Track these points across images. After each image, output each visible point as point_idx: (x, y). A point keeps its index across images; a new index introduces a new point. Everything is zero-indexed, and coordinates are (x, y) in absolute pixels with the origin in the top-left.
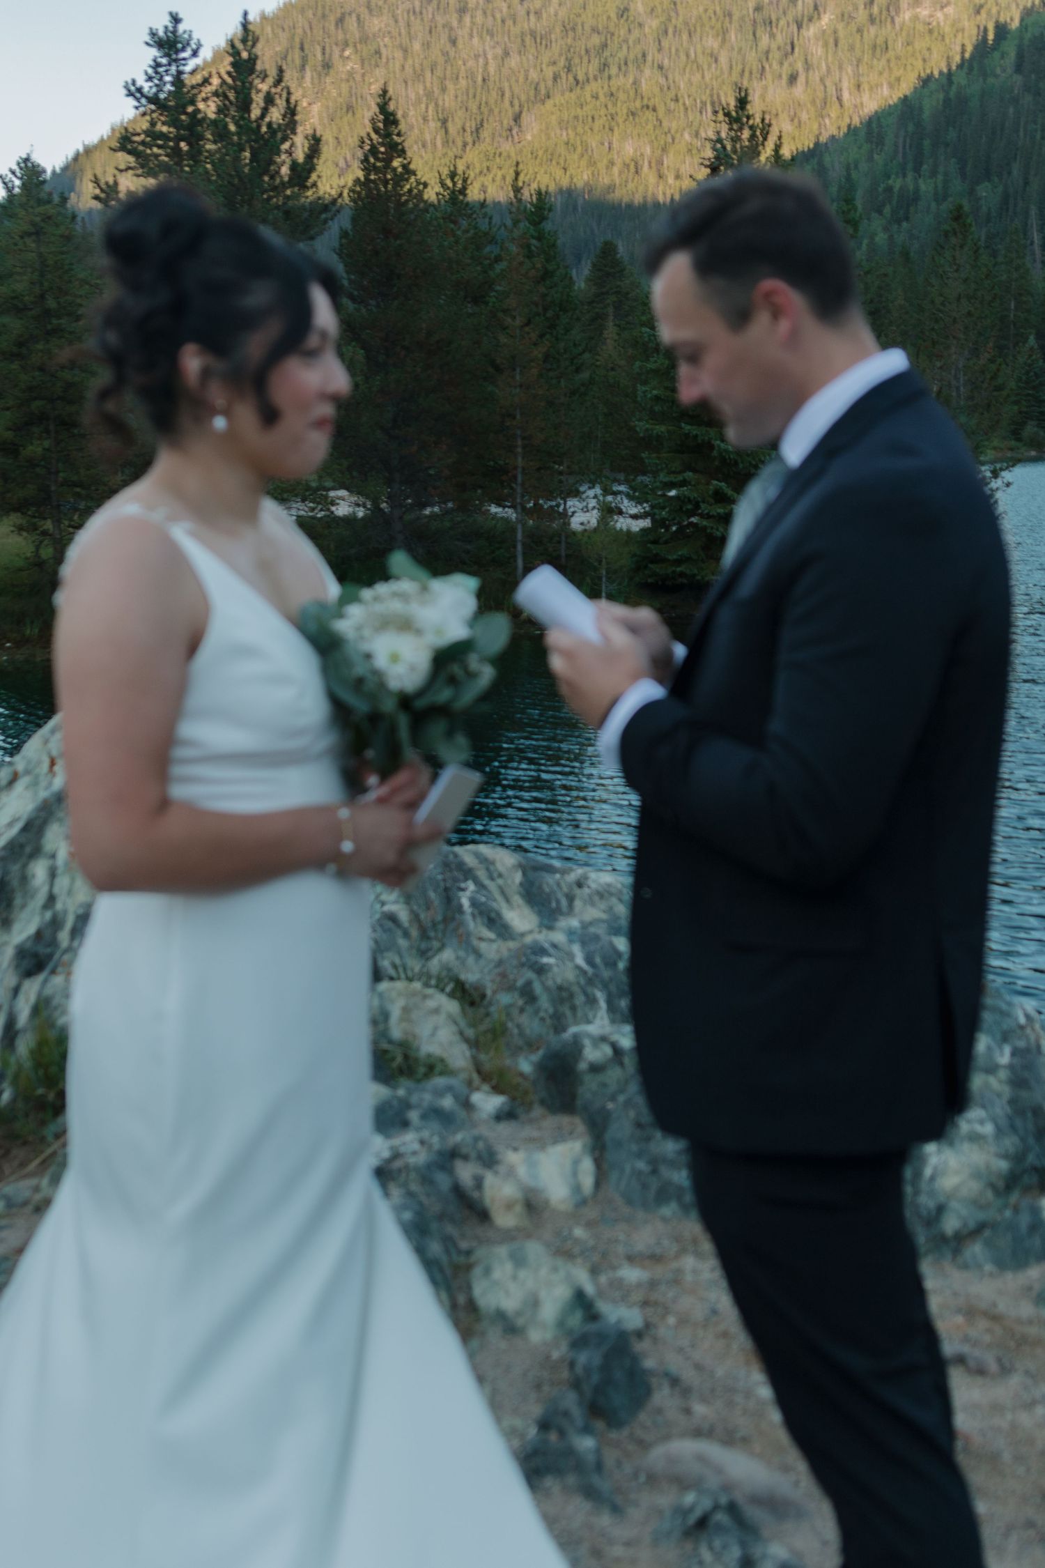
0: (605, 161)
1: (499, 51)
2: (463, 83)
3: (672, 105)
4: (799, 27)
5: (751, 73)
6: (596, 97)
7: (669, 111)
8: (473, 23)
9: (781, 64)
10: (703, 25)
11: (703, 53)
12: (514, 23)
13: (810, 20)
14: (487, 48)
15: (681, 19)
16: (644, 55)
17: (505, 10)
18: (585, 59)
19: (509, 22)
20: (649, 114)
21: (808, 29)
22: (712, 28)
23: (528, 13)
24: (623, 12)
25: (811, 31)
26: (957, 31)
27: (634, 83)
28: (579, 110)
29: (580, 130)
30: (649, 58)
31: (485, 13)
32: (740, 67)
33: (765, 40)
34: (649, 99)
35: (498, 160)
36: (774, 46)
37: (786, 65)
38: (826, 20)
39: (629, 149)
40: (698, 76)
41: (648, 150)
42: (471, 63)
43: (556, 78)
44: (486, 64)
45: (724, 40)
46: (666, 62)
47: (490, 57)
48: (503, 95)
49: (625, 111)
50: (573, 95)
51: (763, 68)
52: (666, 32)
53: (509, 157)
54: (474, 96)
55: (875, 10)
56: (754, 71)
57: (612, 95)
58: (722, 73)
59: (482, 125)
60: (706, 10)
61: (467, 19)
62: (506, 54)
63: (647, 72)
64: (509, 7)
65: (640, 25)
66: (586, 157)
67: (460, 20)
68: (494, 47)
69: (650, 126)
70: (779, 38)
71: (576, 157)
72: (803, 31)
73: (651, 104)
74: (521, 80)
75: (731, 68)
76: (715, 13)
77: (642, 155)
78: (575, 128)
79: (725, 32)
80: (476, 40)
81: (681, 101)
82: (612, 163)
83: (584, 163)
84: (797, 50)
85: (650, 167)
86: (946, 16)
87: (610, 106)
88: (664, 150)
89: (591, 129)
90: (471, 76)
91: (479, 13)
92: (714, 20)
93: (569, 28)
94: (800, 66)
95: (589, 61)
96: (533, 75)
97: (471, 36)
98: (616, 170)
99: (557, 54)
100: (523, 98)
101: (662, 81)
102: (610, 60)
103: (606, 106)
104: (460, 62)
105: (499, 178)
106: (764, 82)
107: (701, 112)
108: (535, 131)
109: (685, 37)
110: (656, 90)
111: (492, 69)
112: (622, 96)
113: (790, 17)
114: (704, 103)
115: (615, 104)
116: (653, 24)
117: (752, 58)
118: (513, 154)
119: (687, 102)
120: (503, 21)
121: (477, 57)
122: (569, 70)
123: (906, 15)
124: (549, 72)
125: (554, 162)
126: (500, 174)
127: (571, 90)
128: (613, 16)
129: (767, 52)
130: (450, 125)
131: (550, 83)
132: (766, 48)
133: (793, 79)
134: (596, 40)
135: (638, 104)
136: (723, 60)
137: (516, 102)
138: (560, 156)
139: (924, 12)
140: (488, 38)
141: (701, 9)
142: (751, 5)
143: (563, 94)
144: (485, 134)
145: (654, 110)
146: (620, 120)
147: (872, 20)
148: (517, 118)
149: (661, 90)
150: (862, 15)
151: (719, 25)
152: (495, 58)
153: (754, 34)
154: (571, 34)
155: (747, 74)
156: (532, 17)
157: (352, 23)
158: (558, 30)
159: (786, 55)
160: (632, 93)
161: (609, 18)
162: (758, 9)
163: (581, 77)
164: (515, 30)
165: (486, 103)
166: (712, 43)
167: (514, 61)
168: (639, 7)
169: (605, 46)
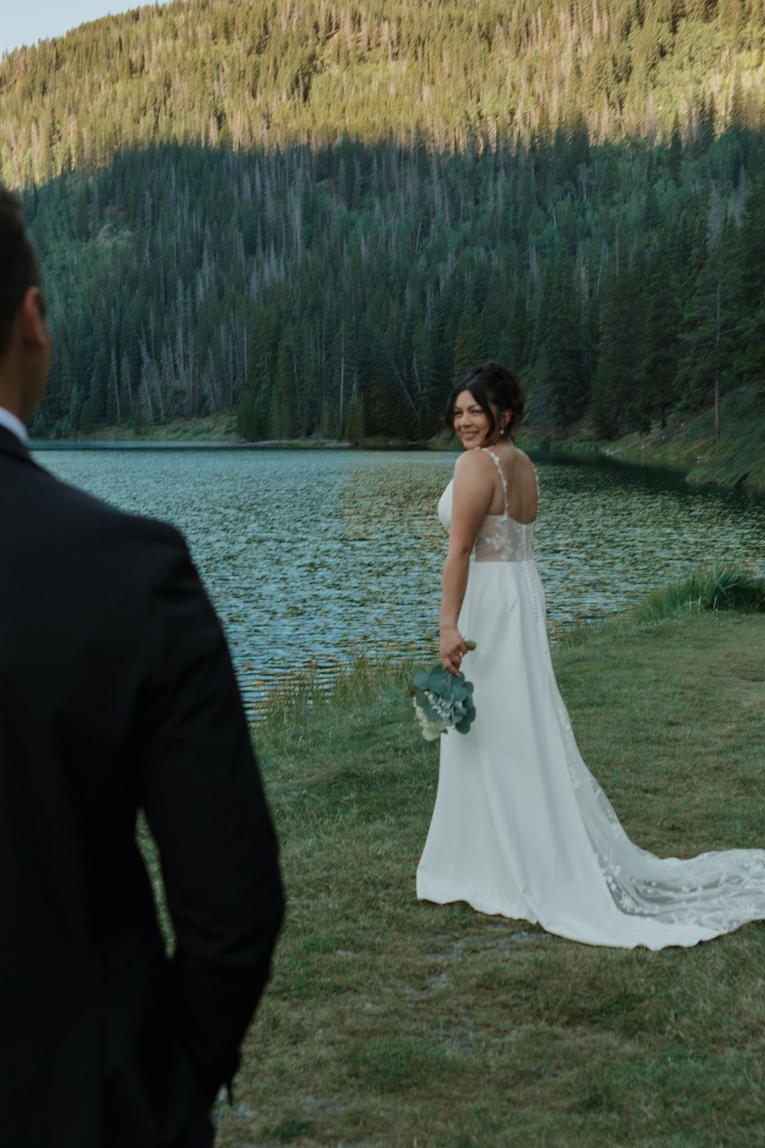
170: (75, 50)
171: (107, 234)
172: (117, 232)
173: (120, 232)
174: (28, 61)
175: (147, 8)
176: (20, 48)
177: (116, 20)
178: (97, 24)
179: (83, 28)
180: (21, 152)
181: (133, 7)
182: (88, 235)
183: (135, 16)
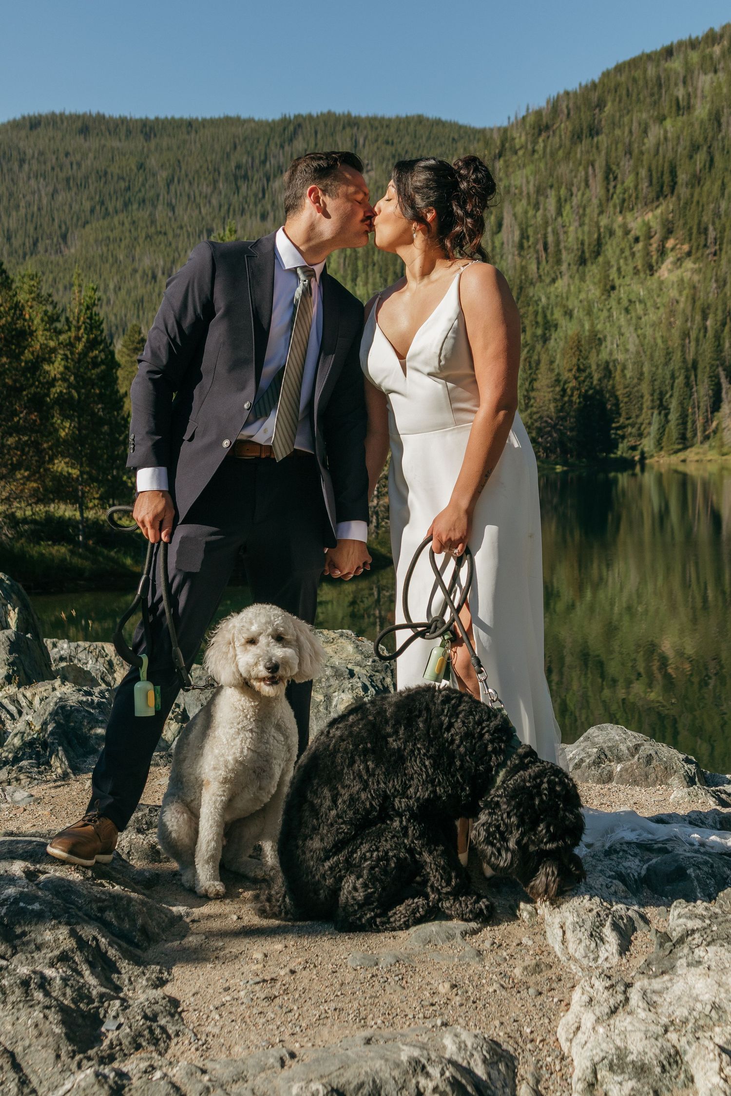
0: (130, 269)
1: (50, 189)
2: (22, 211)
3: (178, 231)
4: (268, 180)
5: (234, 211)
6: (122, 224)
7: (176, 236)
8: (30, 170)
9: (256, 205)
10: (199, 177)
11: (200, 195)
12: (61, 169)
13: (275, 176)
14: (41, 186)
15: (183, 172)
16: (158, 196)
17: (54, 160)
18: (114, 198)
19: (57, 169)
20: (161, 238)
21: (274, 181)
22: (205, 179)
23: (72, 164)
24: (141, 166)
25: (276, 184)
26: (378, 187)
27: (150, 215)
28: (110, 233)
29: (111, 247)
30: (161, 198)
31: (39, 162)
32: (226, 207)
33: (244, 189)
34: (161, 227)
35: (50, 266)
36: (250, 193)
37: (259, 206)
39: (147, 262)
40: (197, 212)
41: (162, 263)
42: (28, 198)
43: (92, 211)
44: (40, 200)
45: (215, 188)
46: (173, 201)
47: (43, 193)
48: (53, 220)
49: (144, 235)
50: (106, 223)
51: (243, 209)
52: (172, 180)
53: (58, 264)
54: (32, 221)
56: (237, 209)
57: (134, 222)
58: (213, 209)
59: (37, 240)
60: (201, 167)
61: (26, 167)
62: (55, 191)
63: (160, 207)
64: (57, 159)
65: (154, 175)
66: (116, 266)
67: (21, 166)
68: (47, 186)
69: (162, 246)
70: (254, 188)
71: (108, 266)
72: (270, 183)
73: (163, 231)
74: (67, 211)
75: (220, 206)
76: (208, 169)
77: (157, 265)
78: (108, 245)
79: (215, 182)
80: (33, 182)
81: (185, 229)
82: (135, 271)
83: (114, 270)
84: (267, 196)
85: (163, 273)
86: (370, 178)
87: (133, 230)
88: (173, 262)
89: (119, 247)
90: (29, 205)
91: (34, 162)
92: (207, 173)
93: (102, 175)
94: (269, 207)
95: (117, 199)
96: (76, 207)
97: (29, 178)
98: (138, 276)
99: (93, 192)
100: (68, 223)
101: (170, 214)
102: (132, 199)
103: (130, 231)
104: (21, 196)
105: (50, 279)
106: (244, 217)
107: (199, 237)
108: (78, 247)
109: (187, 185)
110: (167, 221)
111: (45, 201)
112: (142, 224)
113: (261, 174)
114: (201, 232)
115: (136, 229)
116: (164, 174)
117: (235, 200)
118: (61, 262)
119: (189, 229)
120: (53, 169)
121: (33, 193)
122: (102, 203)
124: (87, 205)
125: (92, 269)
126: (51, 276)
127: (104, 218)
128: (134, 167)
129: (245, 198)
130: (13, 240)
131: (88, 213)
132: (245, 194)
133: (264, 217)
134: (122, 185)
135: (153, 230)
136: (214, 202)
137: (64, 228)
138: (96, 265)
140: (42, 180)
141: (198, 166)
142: (233, 165)
143: (98, 220)
144: (41, 247)
145: (165, 234)
146: (141, 241)
148: (64, 237)
149: (170, 219)
151: (211, 177)
152: (47, 195)
153: (236, 184)
154: (103, 180)
155: (231, 210)
156: (75, 167)
158: (93, 176)
159: (260, 201)
160: (149, 223)
161: (131, 169)
162: (238, 167)
163: (111, 210)
164: (62, 175)
165: (41, 225)
166: (206, 189)
167: (60, 198)
168: (153, 162)
169: (128, 189)
170: (616, 91)
171: (670, 267)
172: (681, 265)
173: (684, 265)
174: (571, 105)
175: (680, 44)
176: (562, 92)
177: (649, 57)
178: (634, 63)
179: (619, 69)
180: (580, 194)
181: (667, 43)
182: (651, 269)
183: (669, 52)
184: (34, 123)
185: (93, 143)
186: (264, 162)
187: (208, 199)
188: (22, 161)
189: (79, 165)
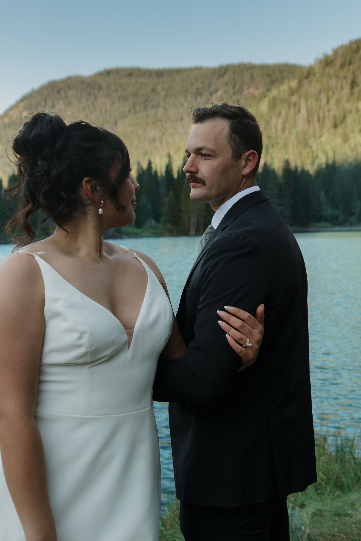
0: (144, 137)
4: (211, 95)
6: (142, 116)
13: (215, 93)
14: (107, 101)
16: (160, 103)
18: (140, 105)
19: (115, 92)
24: (153, 90)
25: (215, 96)
27: (156, 112)
28: (136, 121)
29: (136, 127)
32: (191, 107)
33: (199, 99)
34: (160, 118)
38: (219, 93)
39: (151, 134)
40: (178, 110)
42: (102, 106)
43: (129, 111)
44: (106, 106)
45: (187, 99)
46: (167, 106)
48: (111, 115)
49: (152, 122)
50: (136, 116)
52: (167, 96)
55: (236, 89)
57: (148, 116)
58: (185, 109)
60: (181, 89)
61: (101, 92)
62: (114, 103)
63: (160, 109)
65: (159, 94)
66: (138, 136)
69: (160, 126)
70: (204, 98)
71: (134, 136)
72: (213, 96)
74: (118, 111)
75: (188, 107)
76: (184, 90)
79: (187, 96)
80: (104, 98)
82: (146, 138)
83: (137, 138)
89: (140, 127)
90: (101, 109)
91: (105, 89)
93: (135, 95)
95: (142, 106)
96: (122, 109)
97: (102, 97)
98: (147, 140)
100: (118, 116)
101: (166, 112)
102: (148, 105)
103: (146, 120)
104: (98, 106)
108: (122, 128)
109: (174, 98)
110: (163, 115)
111: (109, 108)
112: (151, 116)
113: (208, 92)
115: (149, 119)
116: (163, 94)
122: (134, 107)
123: (246, 92)
124: (127, 108)
127: (135, 114)
128: (150, 90)
131: (127, 112)
134: (144, 99)
136: (186, 105)
139: (251, 90)
142: (195, 88)
145: (161, 121)
147: (234, 93)
150: (231, 92)
151: (185, 94)
152: (110, 104)
153: (196, 97)
157: (62, 93)
158: (131, 95)
160: (154, 116)
162: (198, 89)
163: (138, 110)
164: (116, 95)
166: (182, 100)
167: (116, 105)
168: (159, 88)
169: (146, 100)
174: (344, 52)
180: (338, 93)
184: (108, 73)
185: (132, 81)
186: (209, 87)
187: (182, 105)
188: (100, 88)
189: (125, 90)
